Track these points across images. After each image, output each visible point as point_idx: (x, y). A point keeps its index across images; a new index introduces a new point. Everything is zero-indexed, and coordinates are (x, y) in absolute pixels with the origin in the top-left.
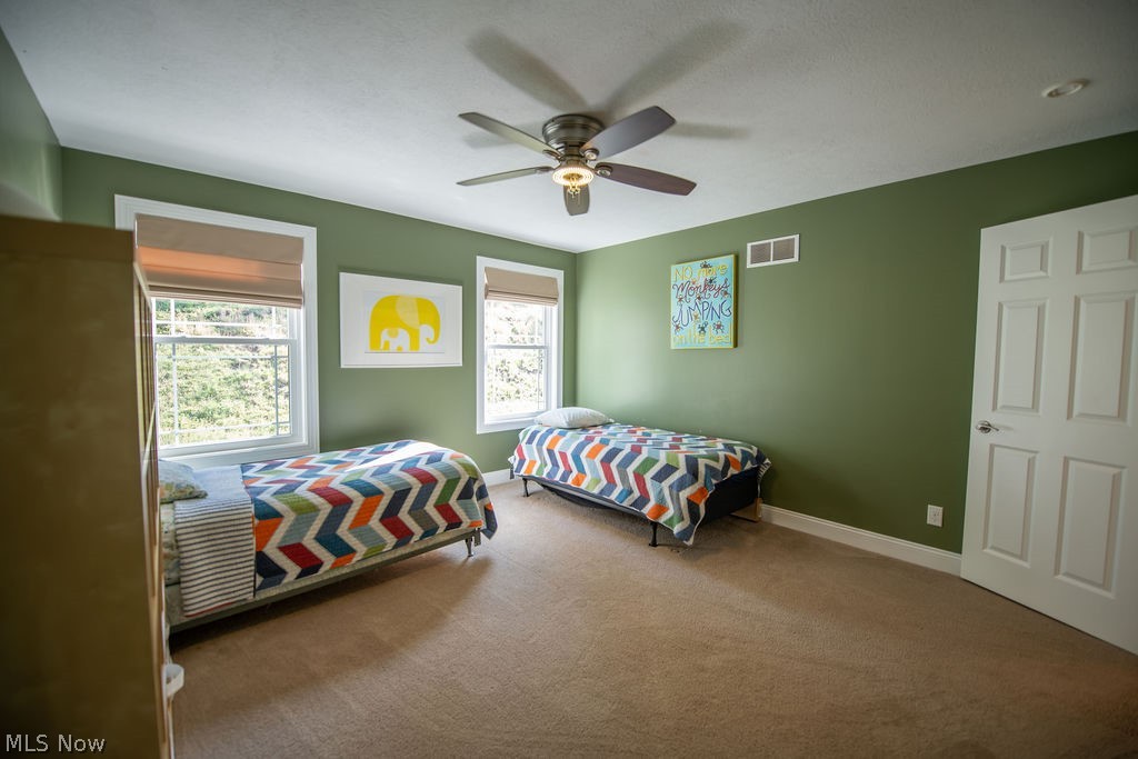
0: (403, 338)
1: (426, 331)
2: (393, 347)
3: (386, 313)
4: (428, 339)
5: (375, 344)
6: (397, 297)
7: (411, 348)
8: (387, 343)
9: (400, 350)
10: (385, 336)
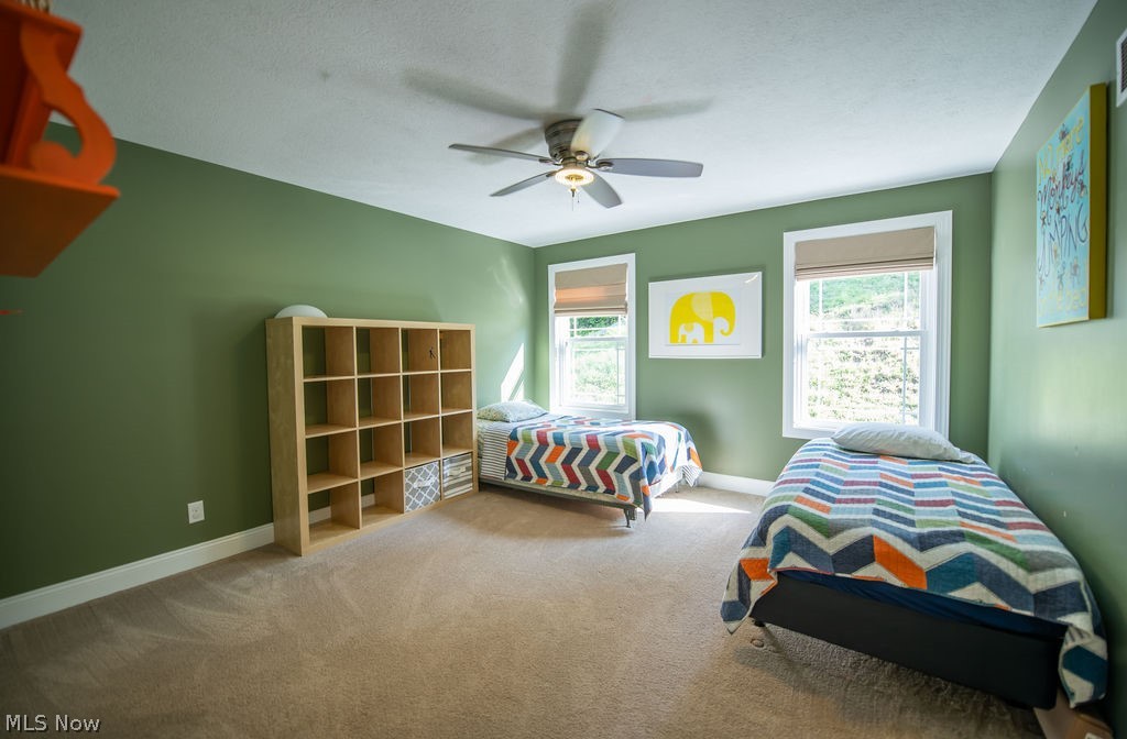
0: (698, 332)
1: (720, 323)
2: (689, 340)
3: (683, 312)
4: (722, 331)
5: (674, 339)
6: (693, 294)
7: (706, 341)
8: (684, 337)
9: (695, 343)
10: (682, 331)
